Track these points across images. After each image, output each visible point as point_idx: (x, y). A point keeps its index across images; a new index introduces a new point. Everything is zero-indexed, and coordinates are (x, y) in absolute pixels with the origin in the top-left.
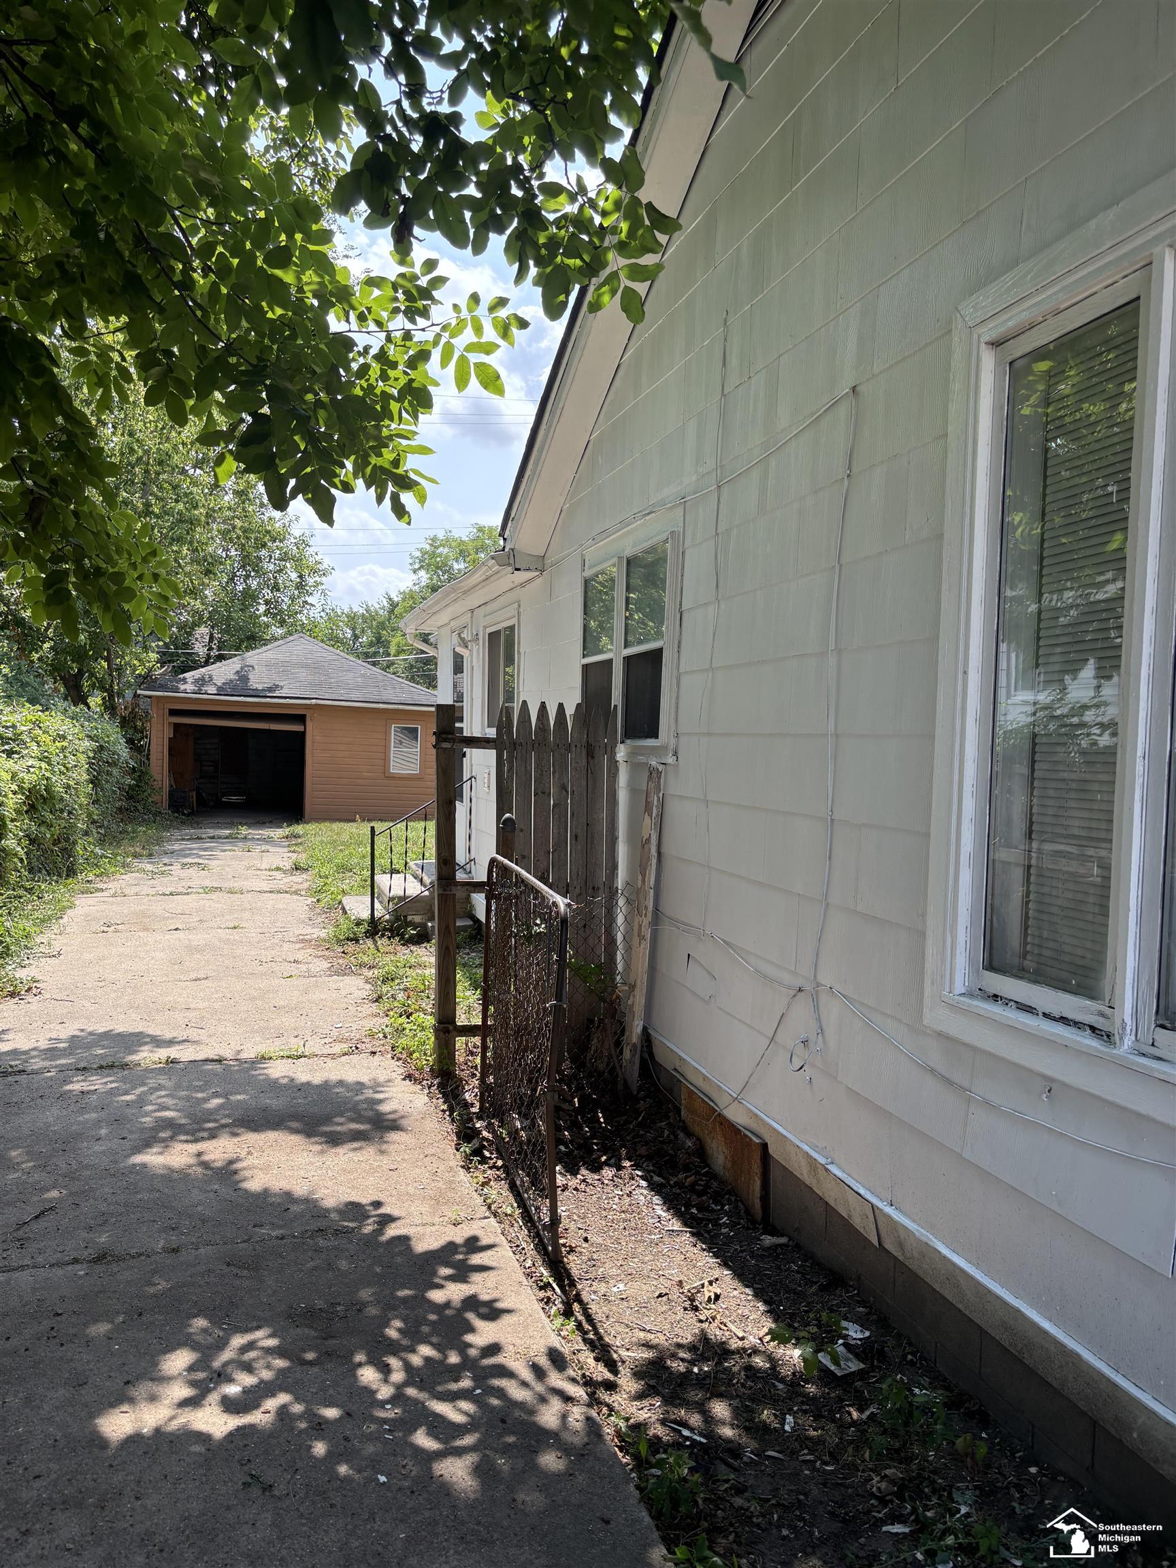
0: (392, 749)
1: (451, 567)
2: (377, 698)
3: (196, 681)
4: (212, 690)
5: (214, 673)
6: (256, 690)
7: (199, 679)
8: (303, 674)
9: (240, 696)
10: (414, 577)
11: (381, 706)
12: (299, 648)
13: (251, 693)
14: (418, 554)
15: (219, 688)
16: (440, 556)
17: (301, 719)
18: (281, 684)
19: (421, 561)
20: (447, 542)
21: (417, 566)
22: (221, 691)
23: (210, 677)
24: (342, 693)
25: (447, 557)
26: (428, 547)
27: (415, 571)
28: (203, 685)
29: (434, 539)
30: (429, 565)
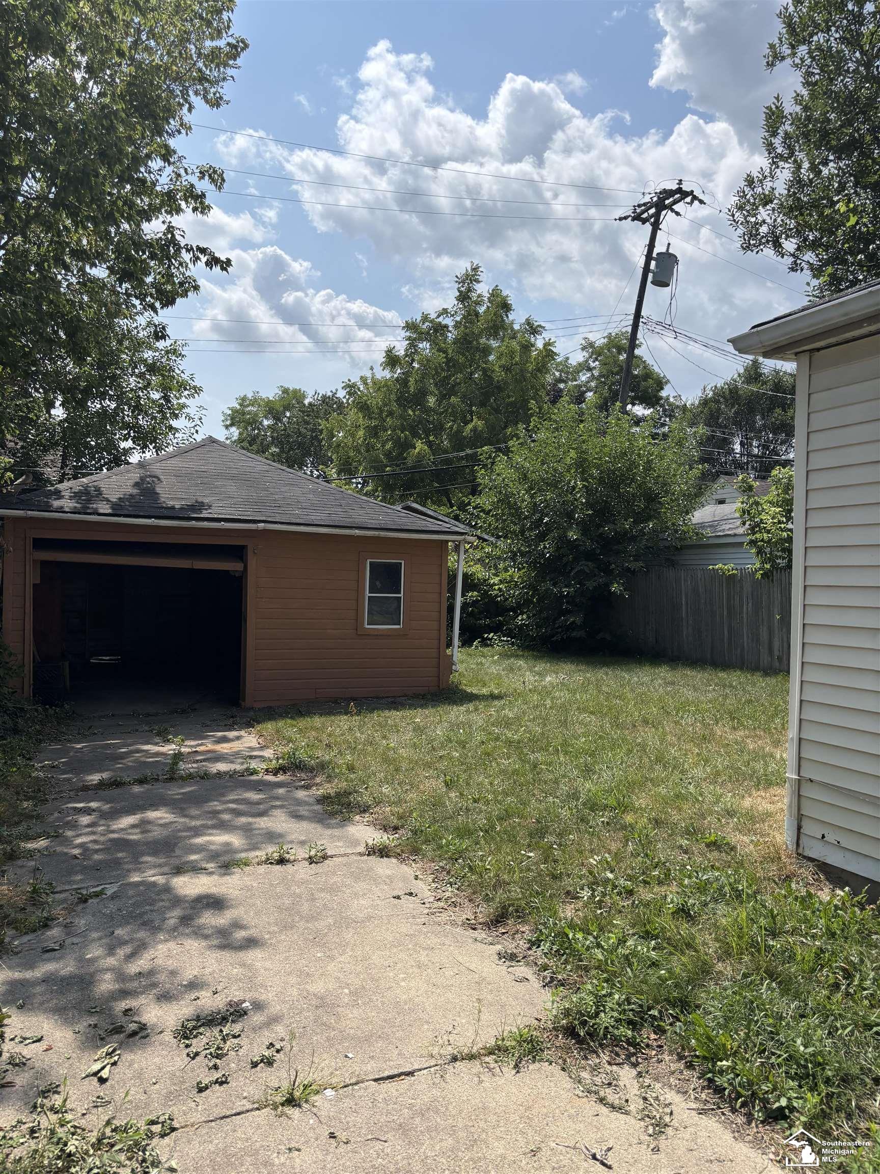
0: (368, 594)
1: (261, 423)
2: (347, 521)
3: (76, 496)
4: (105, 508)
5: (102, 485)
6: (173, 508)
7: (80, 492)
8: (232, 488)
9: (149, 517)
10: (226, 432)
11: (357, 532)
12: (214, 455)
13: (166, 513)
14: (230, 412)
15: (114, 506)
16: (249, 413)
17: (238, 552)
18: (206, 500)
19: (232, 419)
20: (254, 402)
21: (228, 423)
22: (118, 509)
23: (98, 489)
24: (297, 514)
25: (256, 415)
26: (238, 407)
27: (227, 427)
28: (89, 501)
29: (244, 399)
30: (239, 422)
